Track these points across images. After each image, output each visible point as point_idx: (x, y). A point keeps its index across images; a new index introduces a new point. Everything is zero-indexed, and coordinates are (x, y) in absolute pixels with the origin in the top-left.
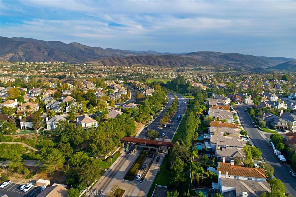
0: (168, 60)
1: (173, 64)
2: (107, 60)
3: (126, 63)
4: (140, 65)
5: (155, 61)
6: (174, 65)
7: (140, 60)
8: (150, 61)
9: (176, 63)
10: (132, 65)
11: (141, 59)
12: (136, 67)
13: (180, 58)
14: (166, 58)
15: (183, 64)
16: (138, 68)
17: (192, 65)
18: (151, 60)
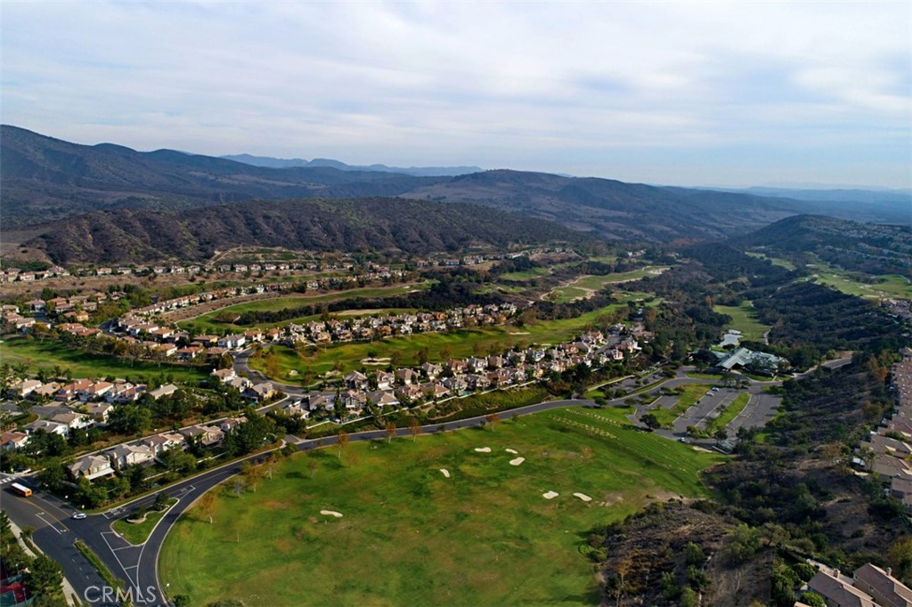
0: (387, 222)
1: (409, 239)
2: (79, 226)
3: (187, 241)
4: (255, 248)
5: (331, 224)
6: (414, 246)
7: (260, 221)
8: (307, 229)
9: (421, 236)
10: (217, 253)
11: (266, 217)
12: (233, 269)
13: (438, 211)
14: (378, 208)
15: (451, 240)
16: (244, 269)
17: (488, 241)
18: (312, 221)
